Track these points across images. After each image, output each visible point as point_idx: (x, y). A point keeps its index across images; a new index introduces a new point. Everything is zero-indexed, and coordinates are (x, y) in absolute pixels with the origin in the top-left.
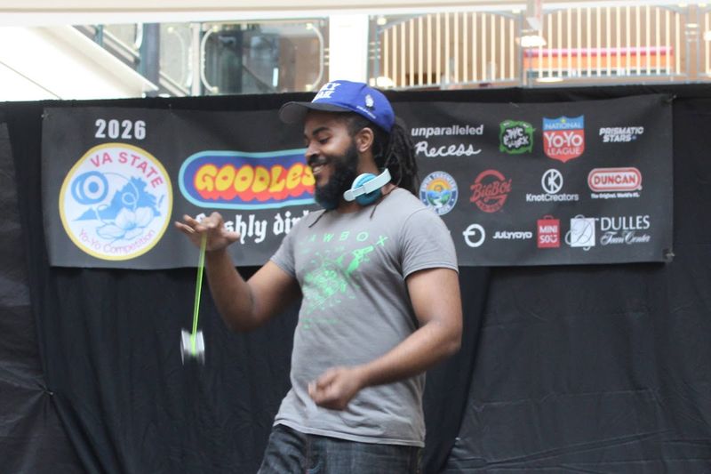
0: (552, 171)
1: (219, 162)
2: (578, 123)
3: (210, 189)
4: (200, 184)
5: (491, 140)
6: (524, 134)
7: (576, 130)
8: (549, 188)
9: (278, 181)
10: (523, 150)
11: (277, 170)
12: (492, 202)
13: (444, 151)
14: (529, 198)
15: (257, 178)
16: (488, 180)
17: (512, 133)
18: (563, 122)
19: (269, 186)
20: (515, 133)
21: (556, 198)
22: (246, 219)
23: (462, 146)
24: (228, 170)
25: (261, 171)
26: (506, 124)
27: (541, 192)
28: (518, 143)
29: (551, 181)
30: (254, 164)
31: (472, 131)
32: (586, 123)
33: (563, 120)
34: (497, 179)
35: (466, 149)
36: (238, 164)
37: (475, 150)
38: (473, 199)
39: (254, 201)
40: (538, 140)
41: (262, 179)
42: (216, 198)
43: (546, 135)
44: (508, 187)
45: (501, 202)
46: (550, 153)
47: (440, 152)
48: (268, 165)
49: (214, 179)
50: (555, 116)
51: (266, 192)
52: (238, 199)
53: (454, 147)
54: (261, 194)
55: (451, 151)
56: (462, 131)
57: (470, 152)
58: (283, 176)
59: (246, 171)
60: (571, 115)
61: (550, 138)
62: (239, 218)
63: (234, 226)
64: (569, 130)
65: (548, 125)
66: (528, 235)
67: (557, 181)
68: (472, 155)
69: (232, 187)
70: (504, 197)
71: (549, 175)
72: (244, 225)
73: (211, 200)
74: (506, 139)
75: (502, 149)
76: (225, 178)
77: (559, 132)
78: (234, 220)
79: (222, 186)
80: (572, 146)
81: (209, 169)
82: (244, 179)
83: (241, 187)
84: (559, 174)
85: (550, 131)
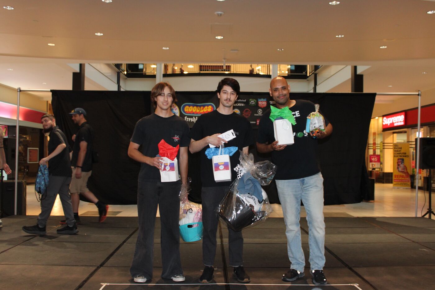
0: (260, 109)
1: (189, 106)
2: (265, 100)
3: (188, 111)
4: (185, 110)
5: (247, 103)
6: (254, 102)
7: (265, 101)
8: (259, 113)
9: (202, 110)
10: (254, 105)
11: (202, 108)
12: (247, 115)
13: (237, 105)
14: (255, 115)
15: (198, 109)
16: (246, 111)
17: (252, 101)
18: (262, 100)
19: (200, 111)
20: (252, 102)
21: (261, 115)
22: (195, 118)
23: (241, 104)
24: (191, 107)
25: (199, 108)
26: (251, 100)
27: (258, 114)
28: (253, 104)
29: (260, 112)
30: (197, 106)
31: (243, 101)
32: (267, 100)
33: (262, 99)
34: (248, 111)
35: (242, 104)
36: (193, 106)
37: (244, 104)
38: (243, 115)
39: (197, 114)
40: (257, 103)
41: (199, 109)
42: (189, 113)
43: (259, 102)
44: (251, 113)
45: (249, 116)
46: (260, 106)
47: (236, 105)
48: (200, 106)
49: (188, 109)
50: (260, 98)
51: (199, 112)
52: (193, 113)
53: (239, 104)
54: (198, 112)
55: (239, 105)
56: (241, 101)
57: (243, 105)
58: (203, 109)
59: (195, 107)
60: (264, 98)
61: (260, 103)
62: (194, 117)
63: (193, 119)
64: (263, 101)
65: (259, 100)
66: (255, 122)
67: (261, 112)
68: (243, 106)
69: (192, 111)
70: (250, 115)
71: (259, 110)
72: (195, 119)
73: (188, 114)
74: (250, 103)
75: (250, 104)
76: (191, 109)
77: (261, 101)
78: (193, 118)
79: (190, 110)
80: (264, 105)
81: (187, 107)
82: (195, 109)
83: (194, 111)
84: (261, 110)
85: (260, 101)
